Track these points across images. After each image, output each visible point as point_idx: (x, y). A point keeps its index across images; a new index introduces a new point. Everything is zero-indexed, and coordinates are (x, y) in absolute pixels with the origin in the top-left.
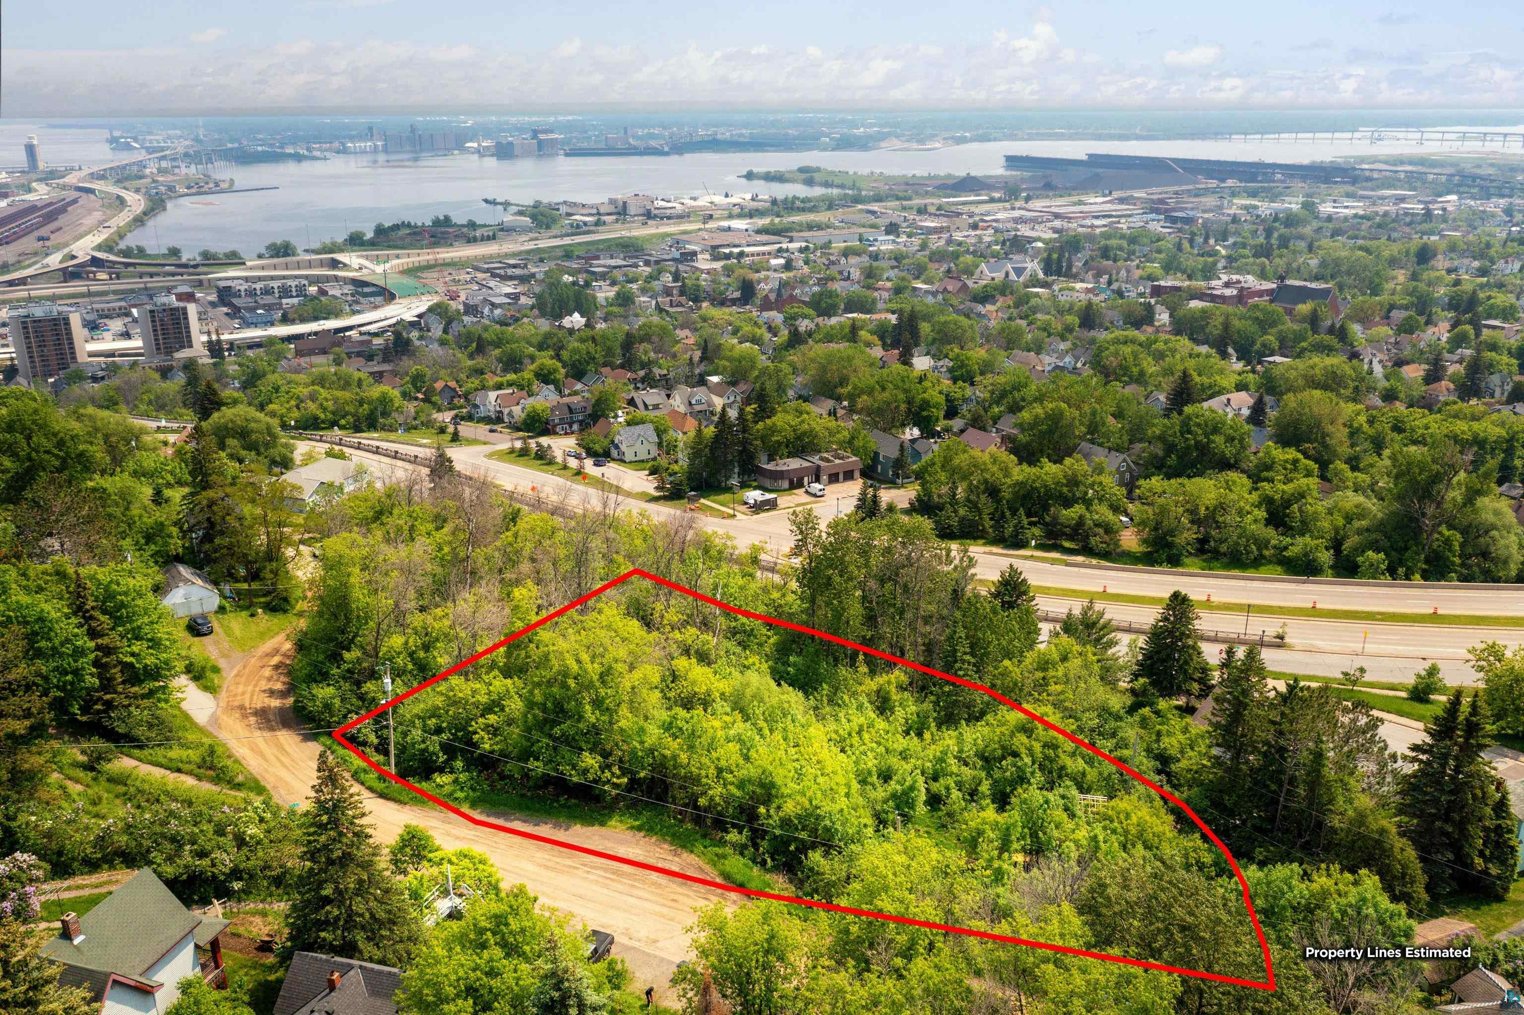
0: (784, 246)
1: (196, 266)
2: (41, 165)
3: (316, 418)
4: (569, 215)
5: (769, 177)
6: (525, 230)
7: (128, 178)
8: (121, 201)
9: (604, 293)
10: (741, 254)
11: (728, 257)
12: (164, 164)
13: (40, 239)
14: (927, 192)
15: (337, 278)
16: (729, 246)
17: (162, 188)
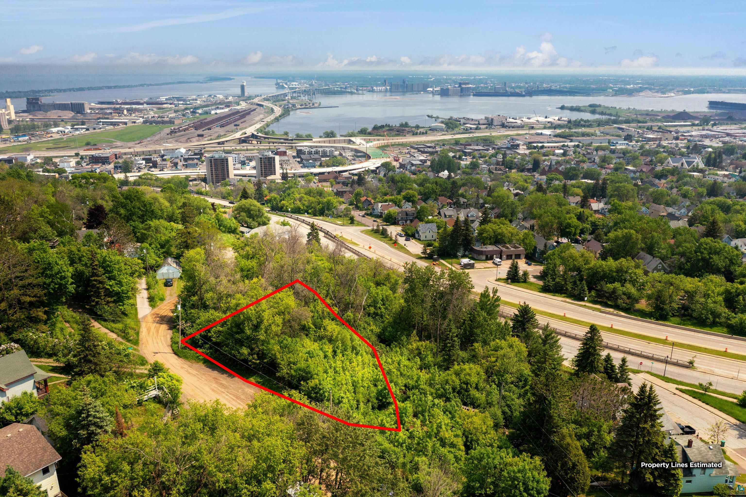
0: (566, 144)
1: (292, 140)
2: (246, 94)
3: (300, 208)
4: (465, 124)
5: (572, 109)
6: (442, 130)
7: (278, 101)
8: (272, 110)
9: (466, 162)
10: (542, 147)
11: (535, 148)
12: (294, 95)
13: (235, 125)
14: (656, 120)
15: (349, 148)
16: (538, 142)
17: (290, 105)
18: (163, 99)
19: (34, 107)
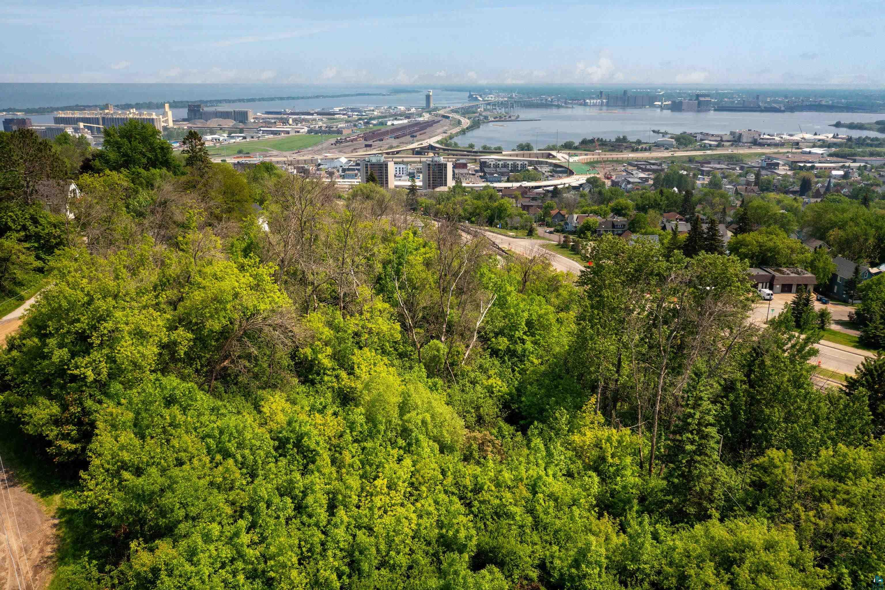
0: (847, 164)
4: (702, 140)
6: (672, 146)
8: (459, 122)
10: (813, 168)
11: (801, 168)
12: (489, 107)
15: (547, 163)
16: (805, 162)
17: (482, 118)
18: (337, 109)
19: (195, 115)
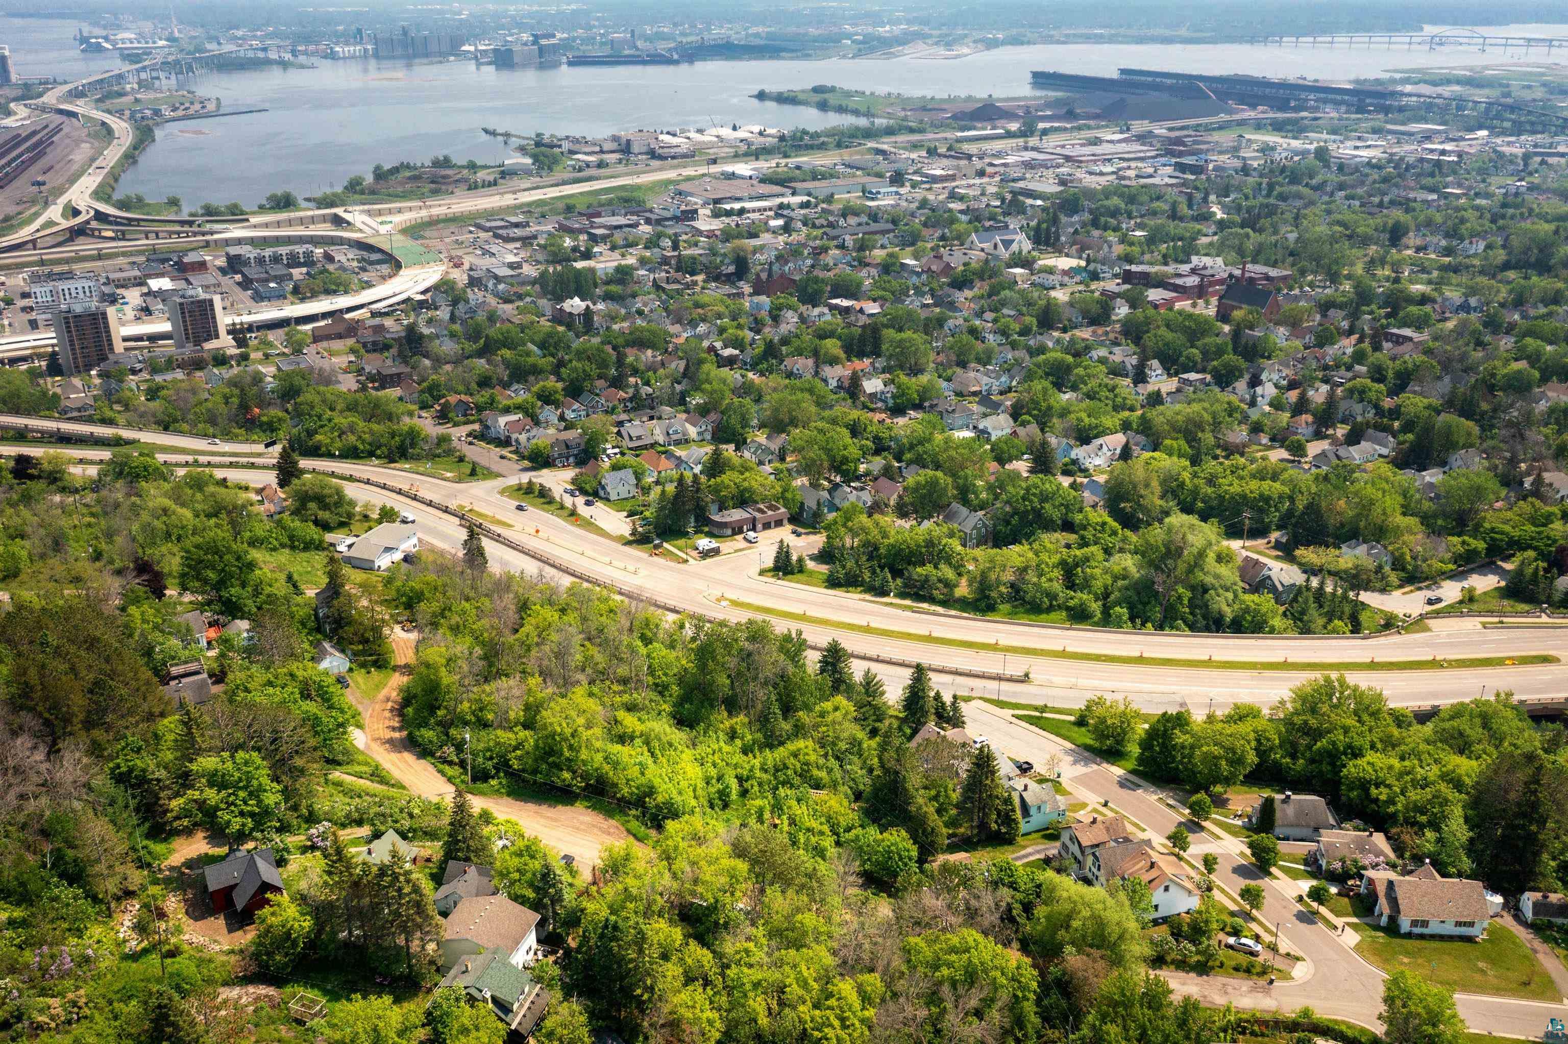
0: (785, 200)
1: (198, 223)
2: (15, 79)
4: (572, 153)
5: (780, 99)
6: (528, 173)
7: (108, 96)
8: (109, 131)
9: (604, 263)
10: (742, 211)
11: (729, 213)
12: (143, 76)
13: (35, 182)
14: (942, 123)
15: (341, 240)
16: (731, 199)
17: (146, 111)
